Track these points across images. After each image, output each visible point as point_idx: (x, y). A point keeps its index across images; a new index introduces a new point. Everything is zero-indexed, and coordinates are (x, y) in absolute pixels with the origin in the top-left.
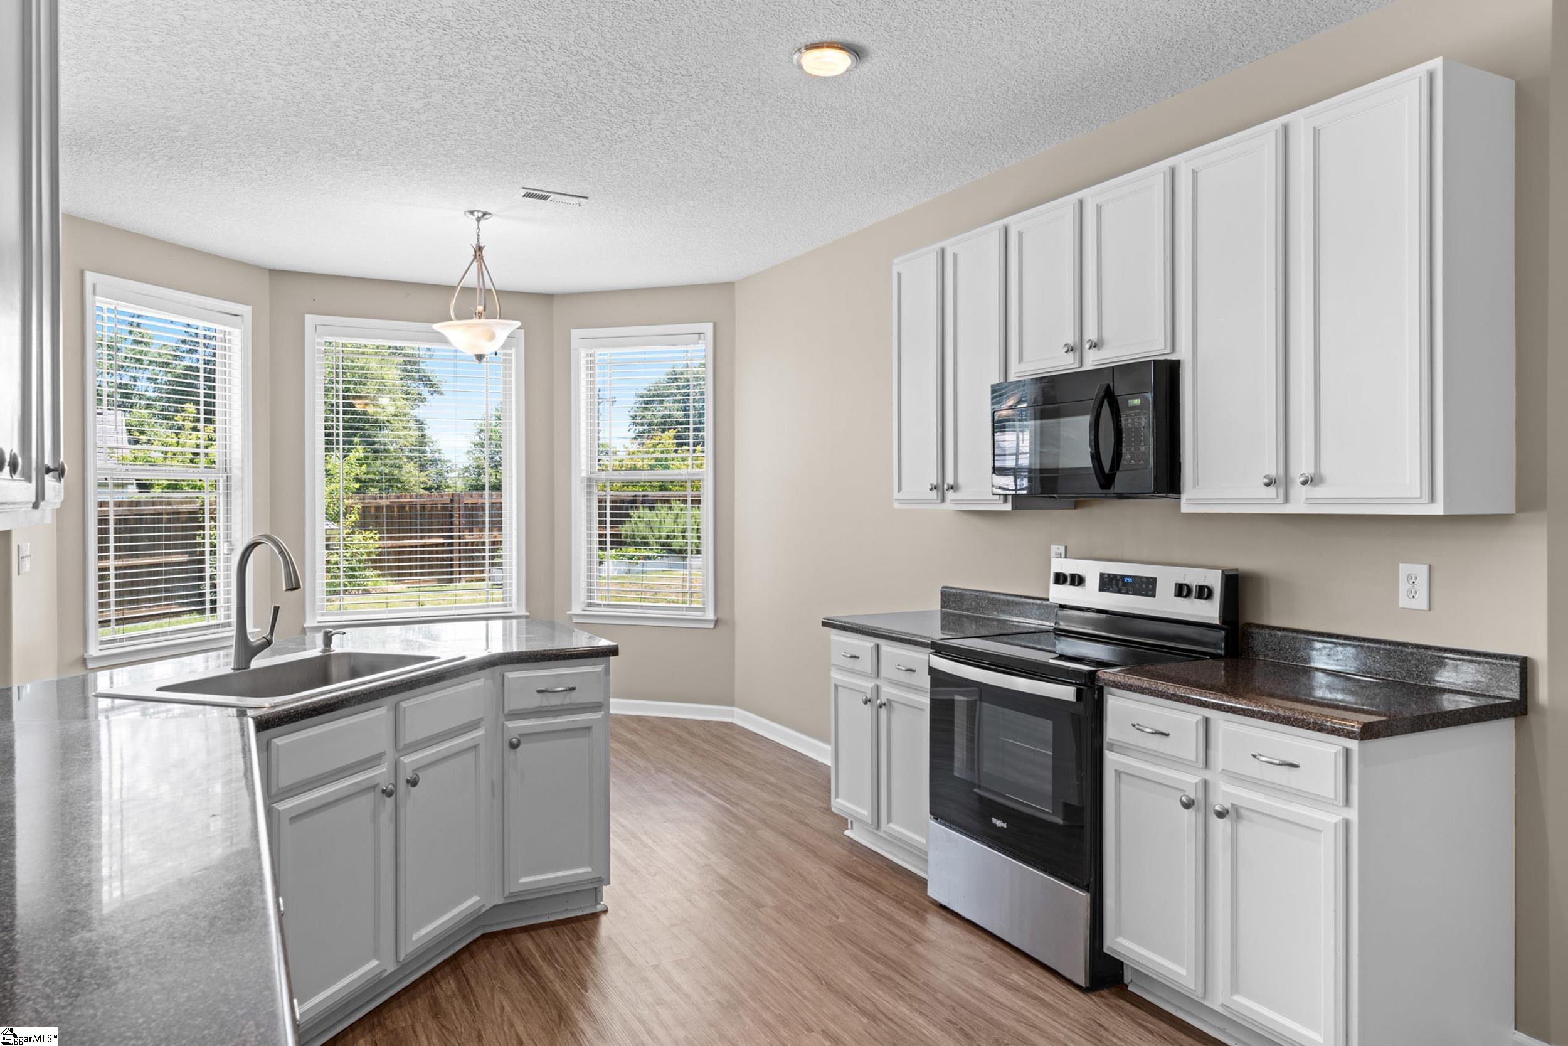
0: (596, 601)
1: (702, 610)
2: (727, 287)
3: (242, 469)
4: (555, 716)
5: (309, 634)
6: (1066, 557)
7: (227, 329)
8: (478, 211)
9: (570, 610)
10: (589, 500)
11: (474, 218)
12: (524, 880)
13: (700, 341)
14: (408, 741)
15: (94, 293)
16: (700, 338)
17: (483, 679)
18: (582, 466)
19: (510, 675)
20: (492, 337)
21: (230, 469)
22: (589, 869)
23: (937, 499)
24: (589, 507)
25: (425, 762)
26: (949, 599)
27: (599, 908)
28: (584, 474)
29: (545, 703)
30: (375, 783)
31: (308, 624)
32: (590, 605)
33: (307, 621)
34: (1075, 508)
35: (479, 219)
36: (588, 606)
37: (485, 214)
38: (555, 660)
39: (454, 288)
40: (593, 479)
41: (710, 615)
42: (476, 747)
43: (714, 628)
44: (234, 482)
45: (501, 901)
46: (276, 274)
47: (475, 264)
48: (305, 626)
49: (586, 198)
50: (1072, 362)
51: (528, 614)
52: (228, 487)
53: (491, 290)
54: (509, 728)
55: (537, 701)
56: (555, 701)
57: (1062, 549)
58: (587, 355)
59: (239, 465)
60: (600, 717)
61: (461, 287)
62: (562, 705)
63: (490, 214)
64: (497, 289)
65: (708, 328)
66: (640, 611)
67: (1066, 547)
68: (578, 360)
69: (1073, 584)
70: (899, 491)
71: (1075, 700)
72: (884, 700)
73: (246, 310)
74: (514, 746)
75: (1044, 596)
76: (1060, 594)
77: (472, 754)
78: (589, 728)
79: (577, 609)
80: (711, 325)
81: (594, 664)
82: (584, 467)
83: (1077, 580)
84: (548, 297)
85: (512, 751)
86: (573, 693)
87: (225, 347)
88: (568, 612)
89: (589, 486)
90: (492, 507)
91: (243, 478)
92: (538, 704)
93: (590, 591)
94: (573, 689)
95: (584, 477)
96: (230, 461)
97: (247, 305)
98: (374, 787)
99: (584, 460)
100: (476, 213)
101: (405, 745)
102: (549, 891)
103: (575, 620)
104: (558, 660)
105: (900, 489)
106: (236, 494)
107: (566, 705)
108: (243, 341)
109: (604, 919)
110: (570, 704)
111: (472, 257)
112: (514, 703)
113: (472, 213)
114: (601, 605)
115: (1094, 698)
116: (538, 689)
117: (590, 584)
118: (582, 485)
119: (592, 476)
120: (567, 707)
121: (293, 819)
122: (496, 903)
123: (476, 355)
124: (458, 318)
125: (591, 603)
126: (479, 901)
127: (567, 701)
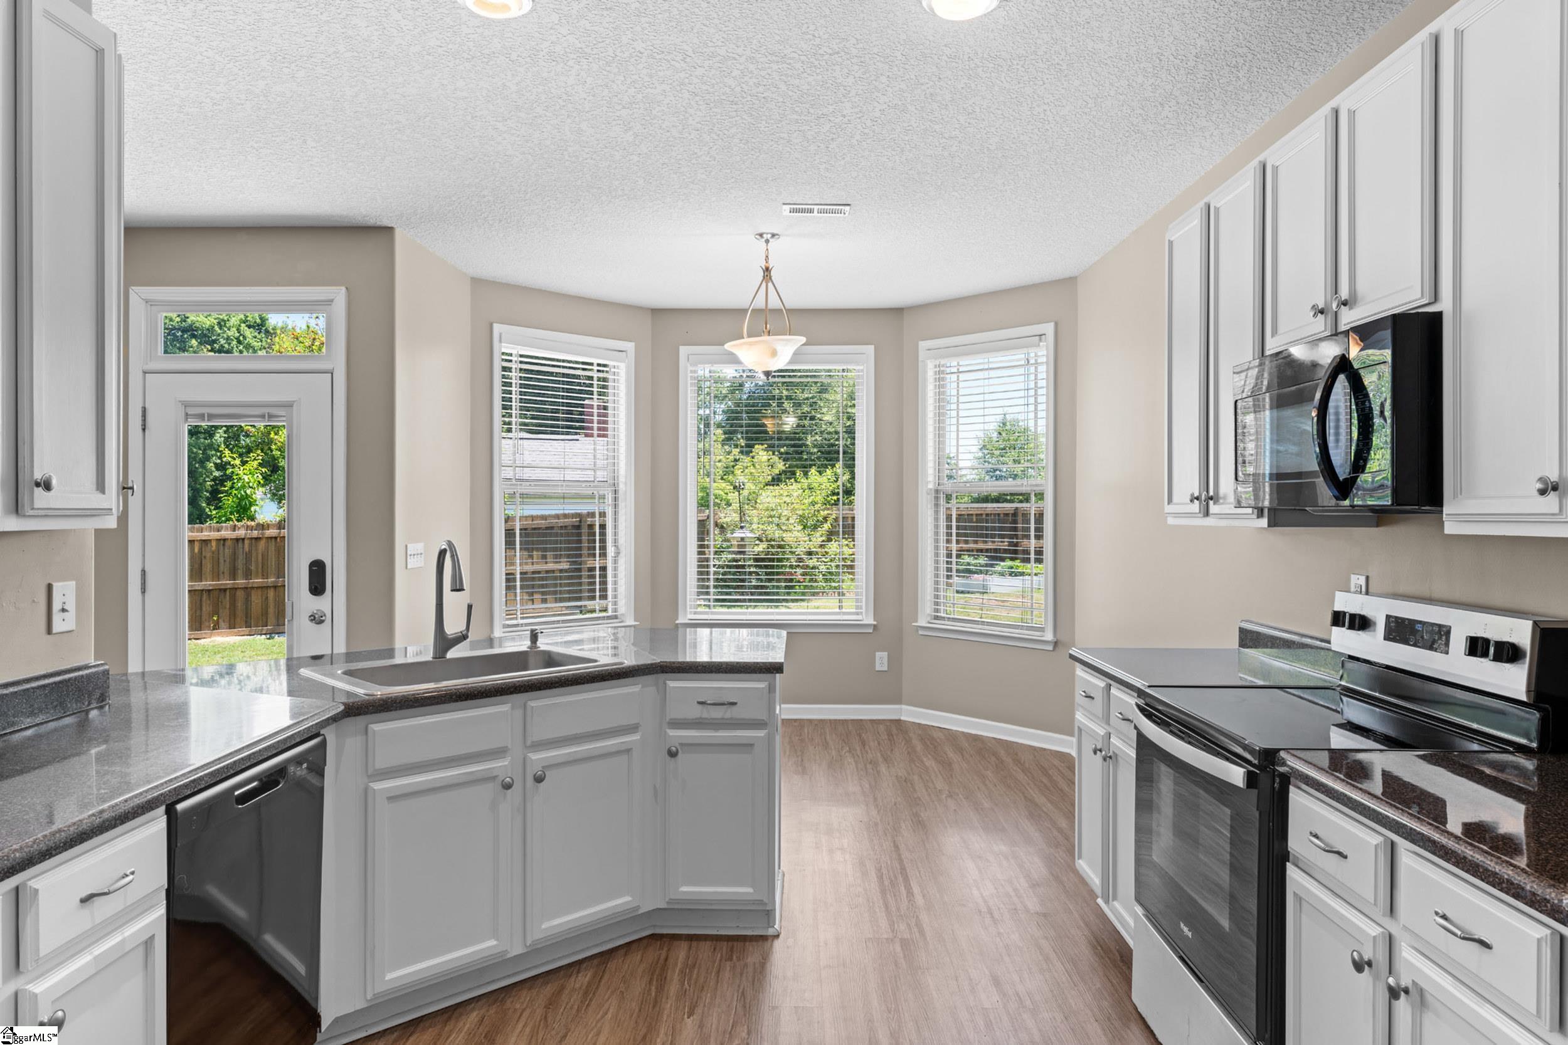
0: (942, 615)
1: (1042, 630)
2: (1068, 284)
3: (626, 484)
4: (716, 729)
5: (681, 630)
6: (1367, 593)
7: (615, 364)
8: (767, 234)
9: (917, 622)
10: (937, 512)
11: (763, 240)
12: (684, 889)
13: (1041, 344)
14: (535, 739)
15: (500, 341)
16: (1040, 340)
17: (640, 686)
18: (929, 478)
19: (672, 684)
20: (774, 353)
21: (618, 483)
22: (750, 890)
23: (1200, 512)
24: (936, 519)
25: (560, 761)
26: (1246, 636)
27: (771, 932)
28: (931, 486)
29: (705, 715)
30: (494, 775)
31: (680, 621)
32: (936, 618)
33: (680, 618)
34: (1378, 526)
35: (767, 241)
36: (935, 619)
37: (773, 235)
38: (716, 672)
39: (745, 311)
40: (941, 490)
41: (1049, 636)
42: (628, 751)
43: (1053, 650)
44: (621, 495)
45: (663, 905)
46: (657, 313)
47: (764, 284)
48: (677, 622)
49: (849, 205)
50: (1323, 329)
51: (875, 623)
52: (616, 499)
53: (782, 310)
54: (669, 736)
55: (696, 712)
56: (717, 713)
57: (1362, 581)
58: (936, 367)
59: (624, 480)
60: (763, 735)
61: (753, 310)
62: (723, 719)
63: (777, 235)
64: (788, 307)
65: (1049, 329)
66: (980, 626)
67: (1367, 578)
68: (925, 372)
69: (1352, 627)
70: (1169, 504)
71: (1245, 787)
72: (1111, 754)
73: (630, 346)
74: (672, 754)
75: (1325, 637)
76: (1344, 640)
77: (625, 757)
78: (752, 745)
79: (922, 622)
80: (1052, 325)
81: (759, 681)
82: (931, 478)
83: (1361, 623)
84: (898, 312)
85: (673, 759)
86: (734, 708)
87: (614, 380)
88: (913, 624)
89: (937, 498)
90: (960, 519)
91: (626, 492)
92: (698, 716)
93: (937, 604)
94: (734, 704)
95: (931, 489)
96: (618, 477)
97: (631, 341)
98: (494, 778)
99: (931, 471)
100: (765, 236)
101: (533, 742)
102: (711, 904)
103: (921, 632)
104: (719, 673)
105: (1170, 501)
106: (621, 504)
107: (727, 719)
108: (627, 373)
109: (778, 944)
110: (731, 719)
111: (762, 278)
112: (676, 712)
113: (761, 235)
114: (944, 618)
115: (1274, 788)
116: (699, 700)
117: (937, 597)
118: (929, 496)
119: (939, 488)
120: (728, 722)
121: (391, 799)
122: (659, 907)
123: (764, 372)
124: (749, 336)
125: (937, 616)
126: (631, 901)
127: (728, 715)
